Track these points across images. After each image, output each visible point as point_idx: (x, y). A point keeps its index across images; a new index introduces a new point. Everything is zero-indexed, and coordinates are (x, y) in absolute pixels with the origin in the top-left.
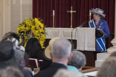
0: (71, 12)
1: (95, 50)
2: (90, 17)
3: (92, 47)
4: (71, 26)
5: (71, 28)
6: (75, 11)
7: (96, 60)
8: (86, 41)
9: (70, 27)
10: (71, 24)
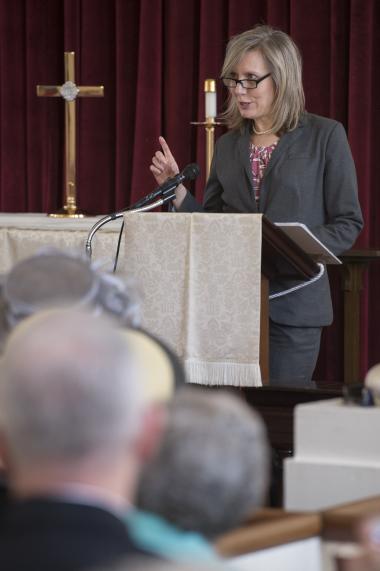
0: (69, 91)
1: (259, 384)
2: (211, 132)
3: (237, 359)
4: (71, 200)
5: (66, 213)
6: (99, 90)
7: (292, 455)
8: (192, 314)
9: (57, 207)
10: (70, 183)
